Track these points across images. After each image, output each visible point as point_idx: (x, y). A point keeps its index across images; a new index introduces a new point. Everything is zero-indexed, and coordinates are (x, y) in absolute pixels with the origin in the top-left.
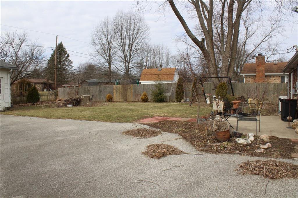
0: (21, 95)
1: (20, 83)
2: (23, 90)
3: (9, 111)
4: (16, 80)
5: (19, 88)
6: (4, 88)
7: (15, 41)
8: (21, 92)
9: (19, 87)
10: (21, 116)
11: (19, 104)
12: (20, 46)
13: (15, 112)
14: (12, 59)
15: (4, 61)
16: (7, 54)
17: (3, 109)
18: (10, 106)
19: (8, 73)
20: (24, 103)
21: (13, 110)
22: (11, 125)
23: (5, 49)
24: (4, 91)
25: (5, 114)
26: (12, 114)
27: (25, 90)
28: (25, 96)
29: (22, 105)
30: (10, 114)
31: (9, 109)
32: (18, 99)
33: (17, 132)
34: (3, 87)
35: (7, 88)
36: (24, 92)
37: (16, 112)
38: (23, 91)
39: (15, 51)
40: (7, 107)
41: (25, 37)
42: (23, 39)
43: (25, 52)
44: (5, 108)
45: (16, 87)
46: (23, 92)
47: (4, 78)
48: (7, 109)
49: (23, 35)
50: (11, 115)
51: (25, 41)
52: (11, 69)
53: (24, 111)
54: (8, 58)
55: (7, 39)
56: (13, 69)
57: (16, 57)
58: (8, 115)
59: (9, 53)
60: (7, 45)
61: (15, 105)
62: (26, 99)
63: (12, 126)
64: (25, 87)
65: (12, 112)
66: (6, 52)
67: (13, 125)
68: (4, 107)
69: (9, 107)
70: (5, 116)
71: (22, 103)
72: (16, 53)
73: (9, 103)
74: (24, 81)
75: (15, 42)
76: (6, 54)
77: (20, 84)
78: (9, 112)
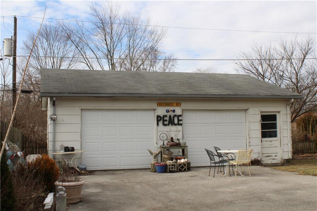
0: (306, 139)
1: (304, 120)
2: (309, 131)
3: (288, 165)
4: (298, 115)
5: (302, 128)
6: (282, 128)
7: (294, 54)
8: (306, 135)
9: (302, 126)
10: (309, 174)
11: (303, 153)
12: (303, 61)
13: (299, 168)
14: (291, 83)
15: (280, 86)
16: (284, 75)
17: (280, 162)
18: (290, 157)
19: (287, 105)
20: (311, 153)
21: (295, 165)
22: (296, 189)
23: (281, 68)
24: (282, 133)
25: (284, 171)
26: (294, 170)
27: (312, 131)
28: (312, 141)
29: (308, 156)
30: (292, 170)
31: (288, 163)
32: (300, 145)
33: (308, 203)
34: (280, 127)
35: (286, 128)
36: (310, 135)
37: (301, 168)
38: (309, 133)
39: (295, 70)
40: (287, 159)
41: (310, 45)
42: (307, 48)
43: (312, 69)
44: (284, 159)
45: (297, 126)
46: (308, 135)
47: (281, 112)
48: (287, 162)
49: (306, 42)
50: (294, 172)
51: (310, 51)
52: (291, 99)
53: (313, 167)
54: (284, 81)
55: (283, 52)
56: (295, 99)
57: (297, 79)
58: (288, 171)
59: (287, 73)
60: (284, 62)
61: (296, 156)
62: (313, 146)
63: (299, 191)
64: (311, 126)
65: (295, 167)
66: (282, 73)
67: (299, 189)
68: (282, 159)
69: (290, 159)
70: (284, 172)
71: (308, 153)
72: (296, 72)
73: (289, 152)
74: (311, 116)
75: (294, 56)
76: (282, 76)
77: (304, 122)
78: (290, 167)
